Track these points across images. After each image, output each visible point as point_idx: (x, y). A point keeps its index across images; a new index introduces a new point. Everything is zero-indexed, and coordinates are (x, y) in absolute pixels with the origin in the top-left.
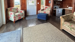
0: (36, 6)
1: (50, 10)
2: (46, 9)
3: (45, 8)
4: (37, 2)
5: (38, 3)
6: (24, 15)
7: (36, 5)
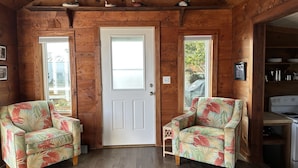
0: (153, 97)
1: (234, 123)
2: (211, 115)
3: (206, 111)
4: (160, 73)
5: (167, 80)
6: (76, 143)
7: (153, 90)
